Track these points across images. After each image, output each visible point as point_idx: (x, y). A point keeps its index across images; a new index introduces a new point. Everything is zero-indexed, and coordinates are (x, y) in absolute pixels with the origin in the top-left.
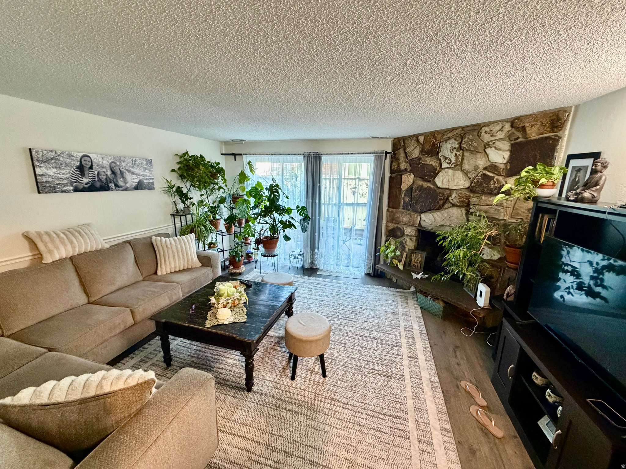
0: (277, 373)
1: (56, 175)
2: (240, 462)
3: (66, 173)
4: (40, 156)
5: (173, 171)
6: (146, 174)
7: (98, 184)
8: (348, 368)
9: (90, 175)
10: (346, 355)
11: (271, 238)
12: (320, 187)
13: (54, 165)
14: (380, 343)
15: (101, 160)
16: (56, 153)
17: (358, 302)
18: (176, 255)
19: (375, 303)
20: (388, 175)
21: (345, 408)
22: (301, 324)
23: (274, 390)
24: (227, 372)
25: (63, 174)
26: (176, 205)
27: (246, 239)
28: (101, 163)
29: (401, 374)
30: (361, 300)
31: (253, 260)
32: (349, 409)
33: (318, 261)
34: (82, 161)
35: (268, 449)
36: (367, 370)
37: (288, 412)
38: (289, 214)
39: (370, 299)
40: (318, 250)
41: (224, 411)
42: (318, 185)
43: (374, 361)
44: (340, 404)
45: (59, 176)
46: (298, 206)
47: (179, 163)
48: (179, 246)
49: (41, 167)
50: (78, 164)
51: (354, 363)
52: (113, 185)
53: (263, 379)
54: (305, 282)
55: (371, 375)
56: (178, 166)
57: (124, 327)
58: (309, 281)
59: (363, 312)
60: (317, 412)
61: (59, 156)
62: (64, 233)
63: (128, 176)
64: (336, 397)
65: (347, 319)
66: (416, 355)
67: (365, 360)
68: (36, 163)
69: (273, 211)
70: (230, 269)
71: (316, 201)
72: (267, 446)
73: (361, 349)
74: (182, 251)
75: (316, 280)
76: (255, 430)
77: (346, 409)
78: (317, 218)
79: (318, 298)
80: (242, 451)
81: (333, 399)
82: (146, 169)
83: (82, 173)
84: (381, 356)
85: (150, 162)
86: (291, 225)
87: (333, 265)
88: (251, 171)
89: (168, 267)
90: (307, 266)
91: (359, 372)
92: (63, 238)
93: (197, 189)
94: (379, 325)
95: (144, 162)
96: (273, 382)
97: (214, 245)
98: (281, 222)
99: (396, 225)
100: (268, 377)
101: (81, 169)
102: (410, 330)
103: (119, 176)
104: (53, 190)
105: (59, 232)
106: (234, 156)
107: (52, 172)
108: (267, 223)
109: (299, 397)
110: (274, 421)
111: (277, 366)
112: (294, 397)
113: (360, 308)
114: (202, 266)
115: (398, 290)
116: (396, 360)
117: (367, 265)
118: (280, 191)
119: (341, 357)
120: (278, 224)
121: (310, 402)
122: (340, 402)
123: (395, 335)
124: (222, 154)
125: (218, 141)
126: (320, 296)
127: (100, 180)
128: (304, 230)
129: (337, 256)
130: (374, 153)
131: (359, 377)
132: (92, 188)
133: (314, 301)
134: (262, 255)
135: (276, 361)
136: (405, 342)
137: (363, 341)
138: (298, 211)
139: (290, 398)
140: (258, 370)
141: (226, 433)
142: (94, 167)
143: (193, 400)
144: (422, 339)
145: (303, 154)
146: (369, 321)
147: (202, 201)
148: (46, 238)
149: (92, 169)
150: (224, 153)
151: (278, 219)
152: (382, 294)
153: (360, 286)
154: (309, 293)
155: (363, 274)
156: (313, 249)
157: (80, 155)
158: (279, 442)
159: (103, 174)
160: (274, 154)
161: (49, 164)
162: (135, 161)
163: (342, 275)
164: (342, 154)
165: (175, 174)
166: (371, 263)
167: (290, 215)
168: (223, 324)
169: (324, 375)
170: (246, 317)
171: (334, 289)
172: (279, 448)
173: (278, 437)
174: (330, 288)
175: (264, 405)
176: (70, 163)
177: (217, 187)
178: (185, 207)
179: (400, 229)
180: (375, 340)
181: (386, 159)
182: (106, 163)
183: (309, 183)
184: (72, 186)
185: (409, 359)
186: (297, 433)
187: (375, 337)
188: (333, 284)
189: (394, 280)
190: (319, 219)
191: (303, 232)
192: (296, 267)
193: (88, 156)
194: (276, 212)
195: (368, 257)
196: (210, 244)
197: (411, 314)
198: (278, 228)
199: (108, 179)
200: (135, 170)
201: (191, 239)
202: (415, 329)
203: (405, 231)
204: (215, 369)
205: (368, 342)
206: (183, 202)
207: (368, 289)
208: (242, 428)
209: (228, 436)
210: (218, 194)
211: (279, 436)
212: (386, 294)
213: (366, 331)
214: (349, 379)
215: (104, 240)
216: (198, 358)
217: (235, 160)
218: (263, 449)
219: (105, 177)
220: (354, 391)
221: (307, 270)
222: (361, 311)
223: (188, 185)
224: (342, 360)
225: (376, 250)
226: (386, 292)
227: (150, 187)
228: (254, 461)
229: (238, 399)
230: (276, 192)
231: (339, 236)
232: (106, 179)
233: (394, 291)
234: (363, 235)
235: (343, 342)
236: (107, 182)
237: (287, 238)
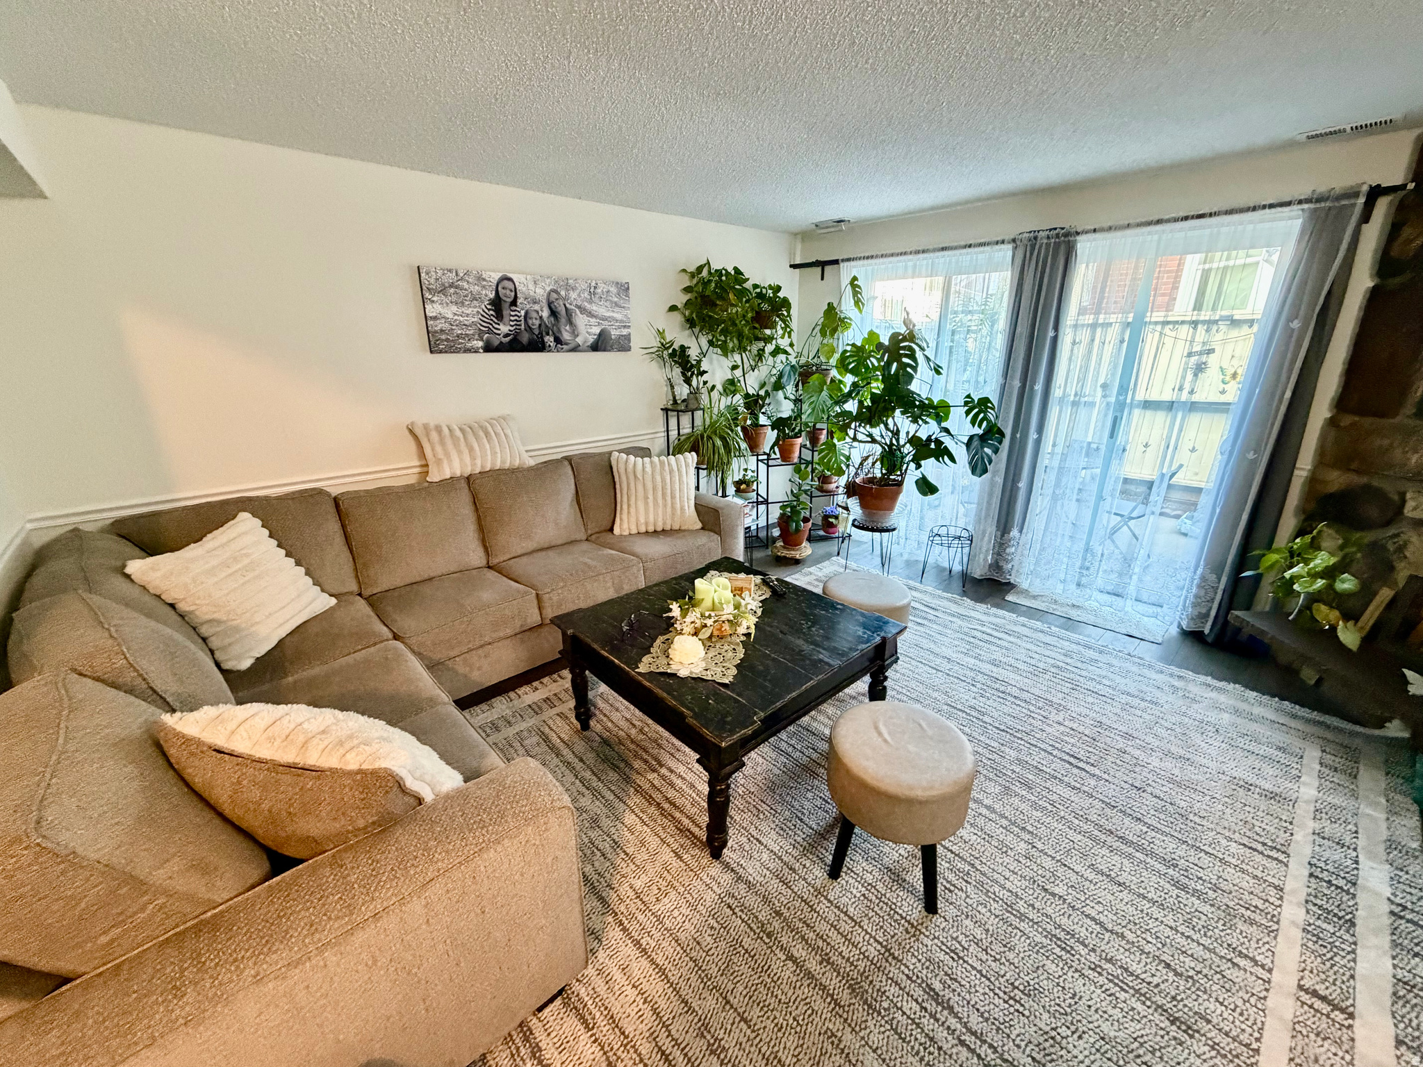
0: (799, 839)
1: (456, 317)
2: (629, 1030)
3: (473, 314)
4: (432, 281)
5: (673, 308)
6: (615, 315)
7: (525, 338)
8: (1022, 917)
9: (512, 318)
10: (1027, 872)
11: (884, 482)
12: (1055, 340)
13: (454, 298)
14: (1176, 884)
15: (531, 286)
16: (457, 275)
17: (1123, 714)
18: (651, 497)
19: (1197, 739)
20: (1362, 281)
21: (968, 1048)
22: (880, 734)
23: (775, 881)
24: (684, 787)
25: (468, 315)
26: (672, 387)
27: (825, 480)
28: (532, 293)
29: (1244, 1038)
30: (1139, 713)
31: (837, 535)
32: (979, 1056)
33: (1015, 563)
34: (500, 289)
35: (703, 1036)
36: (1093, 957)
37: (790, 964)
38: (939, 419)
39: (1177, 719)
40: (1021, 532)
41: (644, 878)
42: (1051, 334)
43: (1130, 936)
44: (952, 1022)
45: (462, 319)
46: (969, 396)
47: (687, 290)
48: (658, 478)
49: (433, 301)
50: (492, 295)
51: (1049, 911)
52: (552, 339)
53: (757, 840)
54: (960, 616)
55: (1102, 980)
56: (685, 298)
57: (522, 626)
58: (973, 614)
59: (1137, 753)
60: (870, 1006)
61: (462, 279)
62: (461, 429)
63: (581, 320)
64: (947, 994)
65: (1067, 758)
66: (1349, 994)
67: (1093, 919)
68: (427, 295)
69: (893, 410)
70: (776, 547)
71: (1034, 383)
72: (704, 1029)
73: (1092, 876)
74: (663, 488)
75: (996, 616)
76: (691, 964)
77: (973, 1051)
78: (1033, 436)
79: (986, 667)
80: (644, 1003)
81: (936, 997)
82: (617, 305)
83: (499, 316)
84: (1168, 932)
85: (624, 289)
86: (941, 452)
87: (1064, 581)
88: (858, 302)
89: (633, 520)
90: (978, 572)
91: (1057, 950)
92: (458, 439)
93: (719, 351)
94: (1191, 816)
95: (613, 289)
96: (780, 858)
97: (748, 485)
98: (914, 441)
99: (1364, 480)
100: (773, 840)
101: (497, 304)
102: (1341, 883)
103: (563, 320)
104: (452, 349)
105: (455, 427)
106: (819, 269)
107: (449, 311)
108: (874, 441)
109: (833, 934)
110: (744, 969)
111: (805, 819)
112: (822, 927)
113: (1128, 736)
114: (702, 528)
115: (1315, 715)
116: (1232, 973)
117: (1194, 605)
118: (919, 355)
119: (1008, 874)
120: (904, 446)
121: (861, 965)
122: (956, 1016)
123: (1255, 877)
124: (794, 266)
125: (785, 232)
126: (994, 663)
127: (529, 329)
128: (978, 467)
129: (1084, 559)
130: (1308, 201)
131: (1051, 967)
132: (514, 345)
133: (969, 673)
134: (853, 525)
135: (807, 804)
136: (1301, 924)
137: (1105, 851)
138: (968, 413)
139: (808, 926)
140: (755, 812)
141: (630, 937)
142: (519, 301)
143: (499, 848)
144: (1395, 945)
145: (1014, 241)
146: (1149, 789)
147: (732, 382)
148: (434, 435)
149: (516, 306)
150: (798, 262)
151: (908, 433)
152: (1236, 711)
153: (1150, 666)
154: (964, 647)
155: (1174, 631)
156: (1004, 526)
157: (496, 277)
158: (736, 1034)
159: (534, 315)
160: (924, 252)
161: (446, 296)
162: (595, 288)
163: (1091, 619)
164: (1159, 222)
165: (677, 318)
166: (1213, 600)
167: (944, 424)
168: (674, 675)
169: (931, 905)
170: (734, 671)
171: (1047, 653)
172: (730, 1051)
173: (738, 1019)
174: (1035, 648)
175: (737, 910)
176: (479, 293)
177: (770, 348)
178: (691, 393)
179: (1379, 494)
180: (1158, 866)
181: (1366, 217)
182: (540, 293)
183: (1019, 330)
184: (482, 339)
185: (1305, 997)
186: (791, 1038)
187: (1159, 851)
188: (1048, 639)
189: (1309, 676)
190: (1038, 442)
191: (973, 472)
192: (944, 569)
193: (510, 279)
194: (903, 413)
195: (1203, 579)
196: (738, 484)
197: (1363, 823)
198: (903, 458)
199: (543, 328)
200: (594, 308)
201: (687, 465)
202: (1364, 888)
203: (1410, 505)
204: (663, 771)
205: (1126, 862)
206: (688, 381)
207: (1177, 683)
208: (665, 944)
209: (630, 945)
210: (771, 367)
211: (743, 1019)
212: (1252, 719)
213: (1127, 821)
214: (1011, 956)
215: (527, 451)
216: (641, 730)
217: (822, 279)
218: (691, 1030)
219: (537, 322)
220: (1018, 1006)
221: (978, 582)
222: (1129, 749)
223: (704, 341)
224: (1008, 884)
225: (1243, 560)
226: (1257, 710)
227: (623, 345)
228: (660, 1048)
229: (683, 865)
230: (906, 356)
231: (1100, 498)
232: (540, 325)
233: (1294, 716)
234: (1195, 504)
235: (1029, 828)
236: (541, 333)
237: (926, 487)
